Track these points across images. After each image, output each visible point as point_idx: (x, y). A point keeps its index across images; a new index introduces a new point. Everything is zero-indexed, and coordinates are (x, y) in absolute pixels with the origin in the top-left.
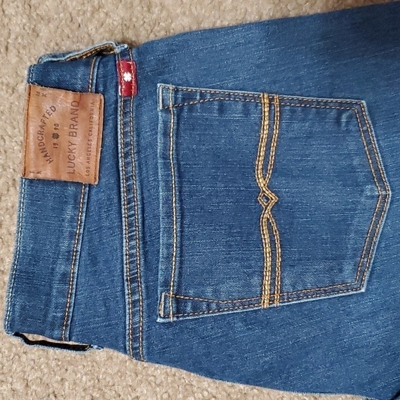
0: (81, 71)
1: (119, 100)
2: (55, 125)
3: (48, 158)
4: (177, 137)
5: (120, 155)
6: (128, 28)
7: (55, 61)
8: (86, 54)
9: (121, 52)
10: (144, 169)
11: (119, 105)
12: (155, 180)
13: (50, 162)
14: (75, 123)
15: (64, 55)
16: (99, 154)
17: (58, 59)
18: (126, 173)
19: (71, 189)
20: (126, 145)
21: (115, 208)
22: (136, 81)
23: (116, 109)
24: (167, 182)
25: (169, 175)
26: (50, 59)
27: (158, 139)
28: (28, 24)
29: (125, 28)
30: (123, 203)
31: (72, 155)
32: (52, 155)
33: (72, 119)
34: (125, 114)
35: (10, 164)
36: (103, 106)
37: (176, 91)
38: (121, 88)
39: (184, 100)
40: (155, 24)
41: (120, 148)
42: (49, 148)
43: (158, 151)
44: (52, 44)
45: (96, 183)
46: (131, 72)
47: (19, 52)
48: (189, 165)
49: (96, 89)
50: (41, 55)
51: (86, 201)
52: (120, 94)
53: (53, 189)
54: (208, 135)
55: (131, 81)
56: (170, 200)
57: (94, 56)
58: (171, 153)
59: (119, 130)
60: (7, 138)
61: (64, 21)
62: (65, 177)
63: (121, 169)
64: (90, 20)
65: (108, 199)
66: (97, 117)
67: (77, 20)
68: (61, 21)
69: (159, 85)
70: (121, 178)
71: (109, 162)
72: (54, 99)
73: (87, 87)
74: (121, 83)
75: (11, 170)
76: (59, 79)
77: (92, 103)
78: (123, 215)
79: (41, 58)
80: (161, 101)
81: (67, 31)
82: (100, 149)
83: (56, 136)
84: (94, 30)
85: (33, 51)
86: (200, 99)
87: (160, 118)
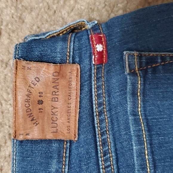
0: (59, 46)
1: (93, 68)
2: (39, 93)
3: (35, 121)
4: (144, 96)
5: (95, 114)
6: (93, 11)
7: (37, 39)
8: (63, 32)
9: (92, 28)
10: (116, 124)
11: (93, 72)
12: (126, 134)
13: (37, 124)
14: (56, 90)
15: (44, 34)
16: (78, 114)
17: (40, 37)
18: (101, 129)
19: (55, 145)
20: (100, 105)
21: (93, 160)
22: (107, 51)
23: (90, 76)
24: (139, 137)
25: (140, 130)
26: (33, 38)
27: (128, 99)
28: (16, 14)
29: (90, 11)
30: (99, 155)
31: (55, 117)
32: (38, 118)
33: (53, 87)
34: (98, 79)
35: (7, 122)
36: (79, 74)
37: (140, 57)
38: (95, 58)
39: (147, 64)
40: (114, 6)
41: (94, 108)
42: (35, 113)
43: (129, 109)
44: (35, 28)
45: (76, 139)
46: (102, 44)
47: (10, 35)
48: (155, 119)
49: (73, 60)
50: (26, 36)
51: (68, 155)
52: (94, 63)
53: (40, 147)
54: (169, 92)
55: (103, 51)
56: (142, 153)
57: (70, 33)
58: (139, 110)
59: (93, 93)
60: (3, 102)
61: (43, 10)
62: (49, 136)
63: (96, 125)
64: (63, 7)
65: (87, 153)
66: (75, 84)
67: (53, 8)
68: (40, 9)
69: (125, 52)
70: (97, 133)
71: (86, 121)
72: (38, 71)
73: (65, 59)
74: (94, 54)
75: (7, 127)
76: (41, 54)
77: (70, 72)
78: (101, 167)
79: (26, 38)
80: (127, 66)
81: (46, 16)
82: (78, 111)
83: (40, 102)
84: (66, 14)
85: (20, 34)
86: (161, 62)
87: (128, 80)
